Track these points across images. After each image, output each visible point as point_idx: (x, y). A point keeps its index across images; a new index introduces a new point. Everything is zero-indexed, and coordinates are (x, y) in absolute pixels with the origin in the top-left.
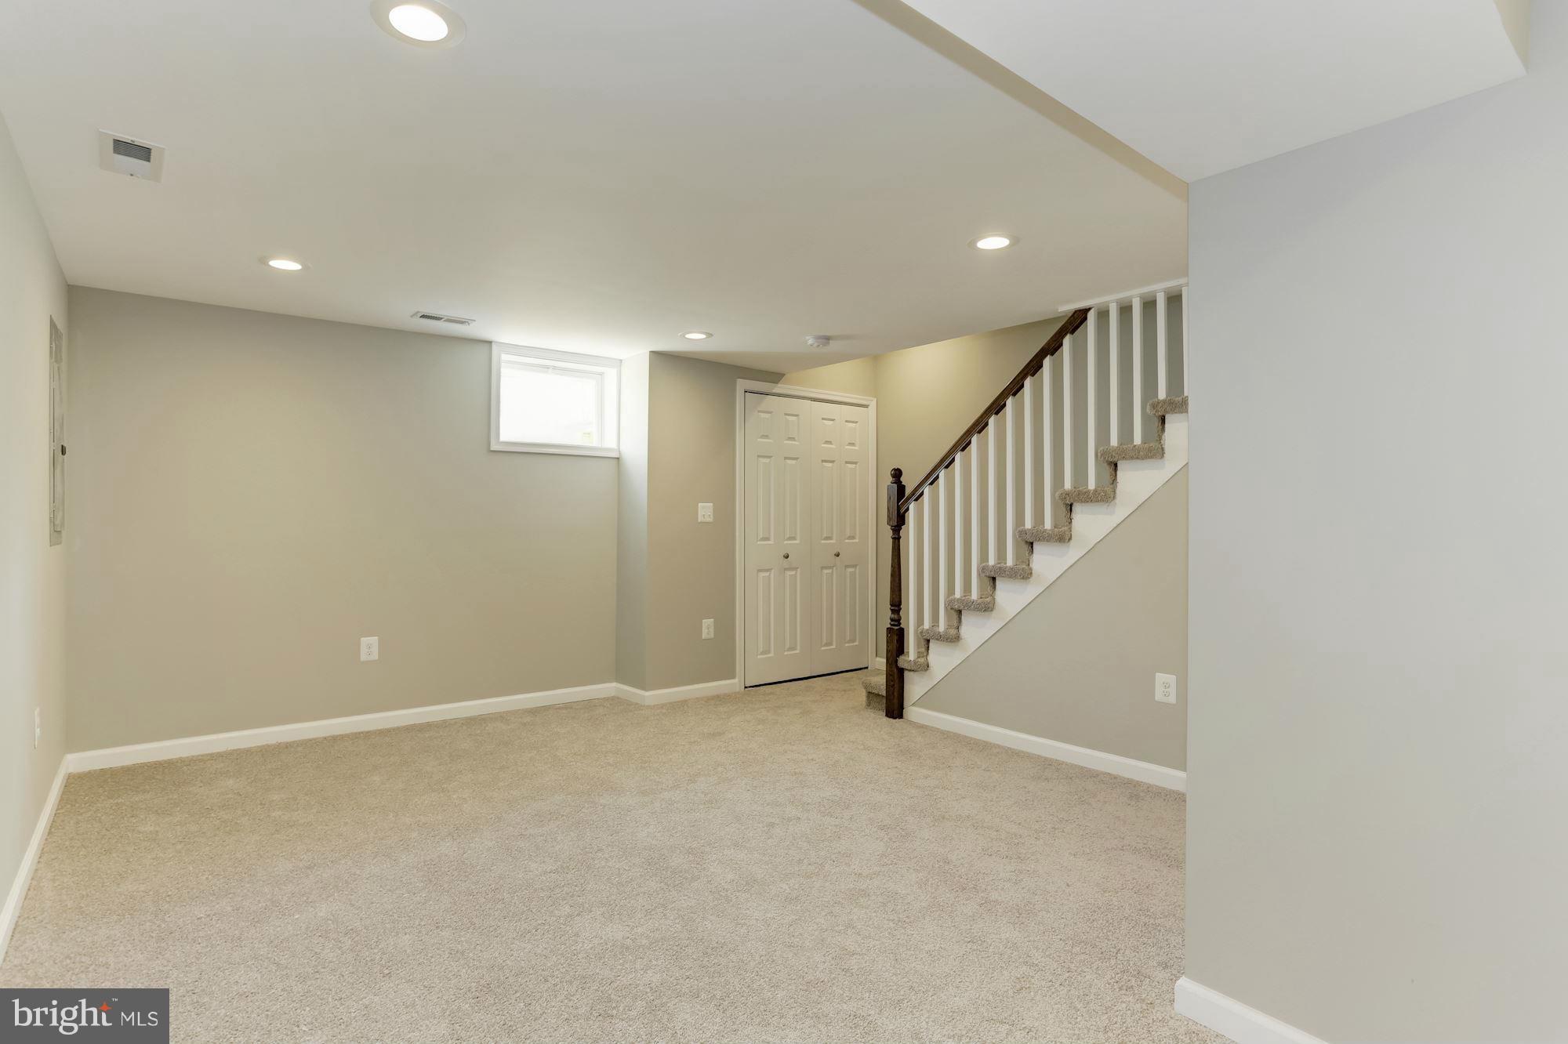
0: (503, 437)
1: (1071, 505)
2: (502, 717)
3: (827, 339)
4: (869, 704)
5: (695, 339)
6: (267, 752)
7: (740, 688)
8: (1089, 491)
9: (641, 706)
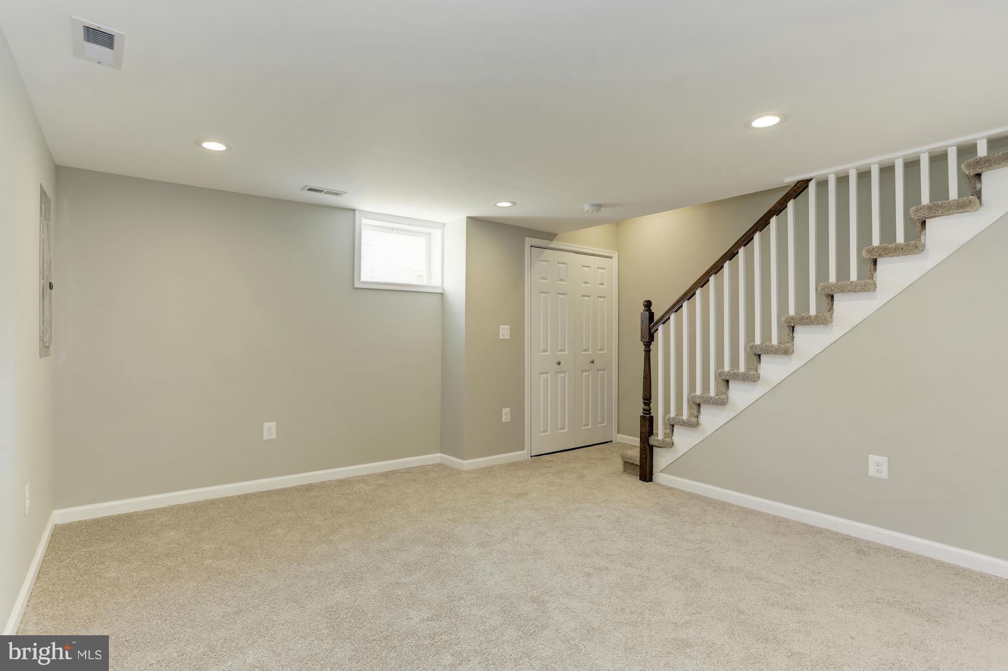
0: (363, 279)
1: (793, 327)
2: (363, 479)
3: (600, 206)
4: (625, 471)
5: (503, 207)
6: (198, 507)
7: (528, 457)
8: (811, 317)
9: (461, 471)
